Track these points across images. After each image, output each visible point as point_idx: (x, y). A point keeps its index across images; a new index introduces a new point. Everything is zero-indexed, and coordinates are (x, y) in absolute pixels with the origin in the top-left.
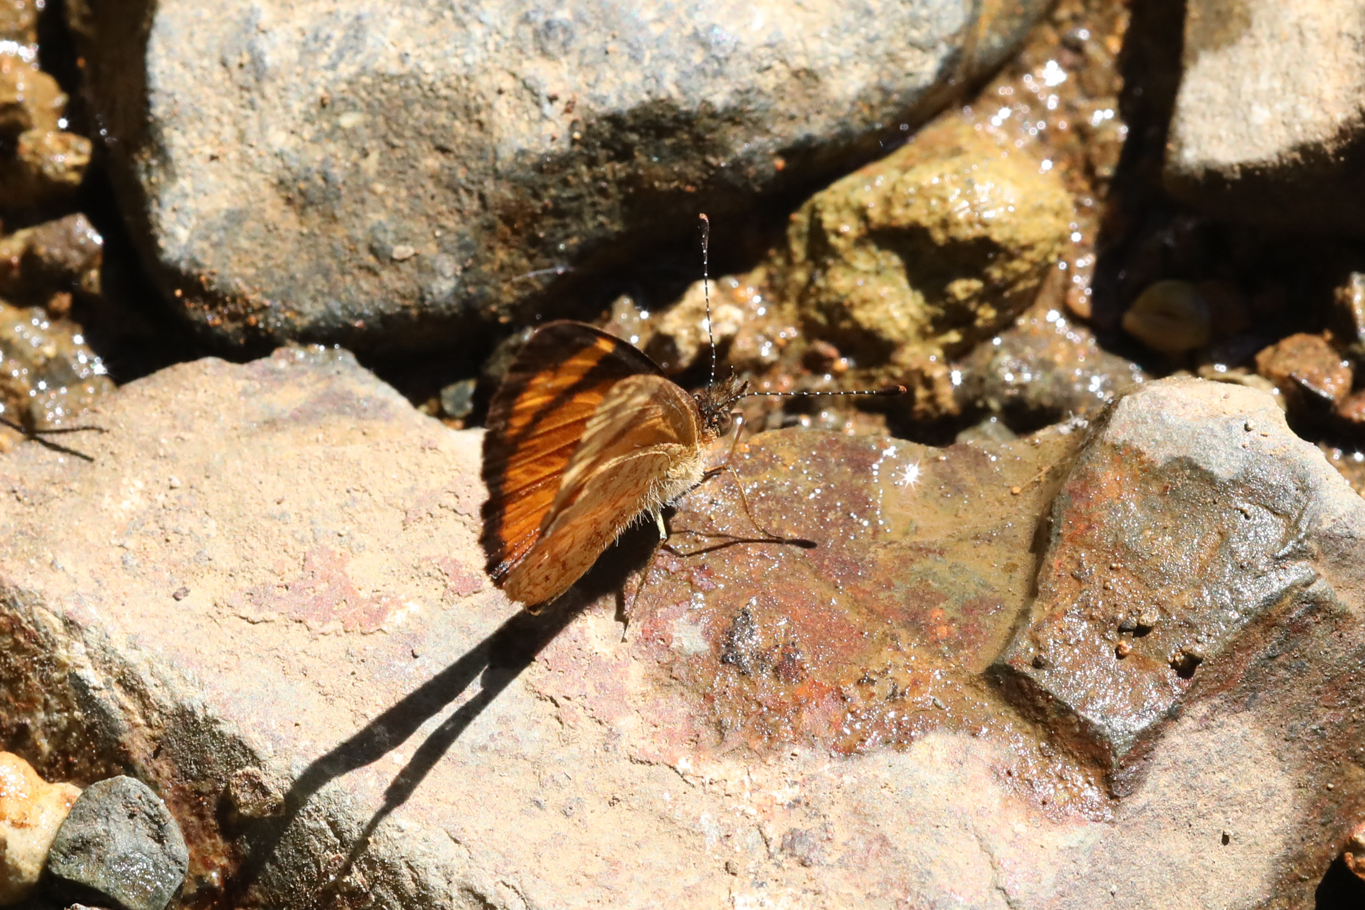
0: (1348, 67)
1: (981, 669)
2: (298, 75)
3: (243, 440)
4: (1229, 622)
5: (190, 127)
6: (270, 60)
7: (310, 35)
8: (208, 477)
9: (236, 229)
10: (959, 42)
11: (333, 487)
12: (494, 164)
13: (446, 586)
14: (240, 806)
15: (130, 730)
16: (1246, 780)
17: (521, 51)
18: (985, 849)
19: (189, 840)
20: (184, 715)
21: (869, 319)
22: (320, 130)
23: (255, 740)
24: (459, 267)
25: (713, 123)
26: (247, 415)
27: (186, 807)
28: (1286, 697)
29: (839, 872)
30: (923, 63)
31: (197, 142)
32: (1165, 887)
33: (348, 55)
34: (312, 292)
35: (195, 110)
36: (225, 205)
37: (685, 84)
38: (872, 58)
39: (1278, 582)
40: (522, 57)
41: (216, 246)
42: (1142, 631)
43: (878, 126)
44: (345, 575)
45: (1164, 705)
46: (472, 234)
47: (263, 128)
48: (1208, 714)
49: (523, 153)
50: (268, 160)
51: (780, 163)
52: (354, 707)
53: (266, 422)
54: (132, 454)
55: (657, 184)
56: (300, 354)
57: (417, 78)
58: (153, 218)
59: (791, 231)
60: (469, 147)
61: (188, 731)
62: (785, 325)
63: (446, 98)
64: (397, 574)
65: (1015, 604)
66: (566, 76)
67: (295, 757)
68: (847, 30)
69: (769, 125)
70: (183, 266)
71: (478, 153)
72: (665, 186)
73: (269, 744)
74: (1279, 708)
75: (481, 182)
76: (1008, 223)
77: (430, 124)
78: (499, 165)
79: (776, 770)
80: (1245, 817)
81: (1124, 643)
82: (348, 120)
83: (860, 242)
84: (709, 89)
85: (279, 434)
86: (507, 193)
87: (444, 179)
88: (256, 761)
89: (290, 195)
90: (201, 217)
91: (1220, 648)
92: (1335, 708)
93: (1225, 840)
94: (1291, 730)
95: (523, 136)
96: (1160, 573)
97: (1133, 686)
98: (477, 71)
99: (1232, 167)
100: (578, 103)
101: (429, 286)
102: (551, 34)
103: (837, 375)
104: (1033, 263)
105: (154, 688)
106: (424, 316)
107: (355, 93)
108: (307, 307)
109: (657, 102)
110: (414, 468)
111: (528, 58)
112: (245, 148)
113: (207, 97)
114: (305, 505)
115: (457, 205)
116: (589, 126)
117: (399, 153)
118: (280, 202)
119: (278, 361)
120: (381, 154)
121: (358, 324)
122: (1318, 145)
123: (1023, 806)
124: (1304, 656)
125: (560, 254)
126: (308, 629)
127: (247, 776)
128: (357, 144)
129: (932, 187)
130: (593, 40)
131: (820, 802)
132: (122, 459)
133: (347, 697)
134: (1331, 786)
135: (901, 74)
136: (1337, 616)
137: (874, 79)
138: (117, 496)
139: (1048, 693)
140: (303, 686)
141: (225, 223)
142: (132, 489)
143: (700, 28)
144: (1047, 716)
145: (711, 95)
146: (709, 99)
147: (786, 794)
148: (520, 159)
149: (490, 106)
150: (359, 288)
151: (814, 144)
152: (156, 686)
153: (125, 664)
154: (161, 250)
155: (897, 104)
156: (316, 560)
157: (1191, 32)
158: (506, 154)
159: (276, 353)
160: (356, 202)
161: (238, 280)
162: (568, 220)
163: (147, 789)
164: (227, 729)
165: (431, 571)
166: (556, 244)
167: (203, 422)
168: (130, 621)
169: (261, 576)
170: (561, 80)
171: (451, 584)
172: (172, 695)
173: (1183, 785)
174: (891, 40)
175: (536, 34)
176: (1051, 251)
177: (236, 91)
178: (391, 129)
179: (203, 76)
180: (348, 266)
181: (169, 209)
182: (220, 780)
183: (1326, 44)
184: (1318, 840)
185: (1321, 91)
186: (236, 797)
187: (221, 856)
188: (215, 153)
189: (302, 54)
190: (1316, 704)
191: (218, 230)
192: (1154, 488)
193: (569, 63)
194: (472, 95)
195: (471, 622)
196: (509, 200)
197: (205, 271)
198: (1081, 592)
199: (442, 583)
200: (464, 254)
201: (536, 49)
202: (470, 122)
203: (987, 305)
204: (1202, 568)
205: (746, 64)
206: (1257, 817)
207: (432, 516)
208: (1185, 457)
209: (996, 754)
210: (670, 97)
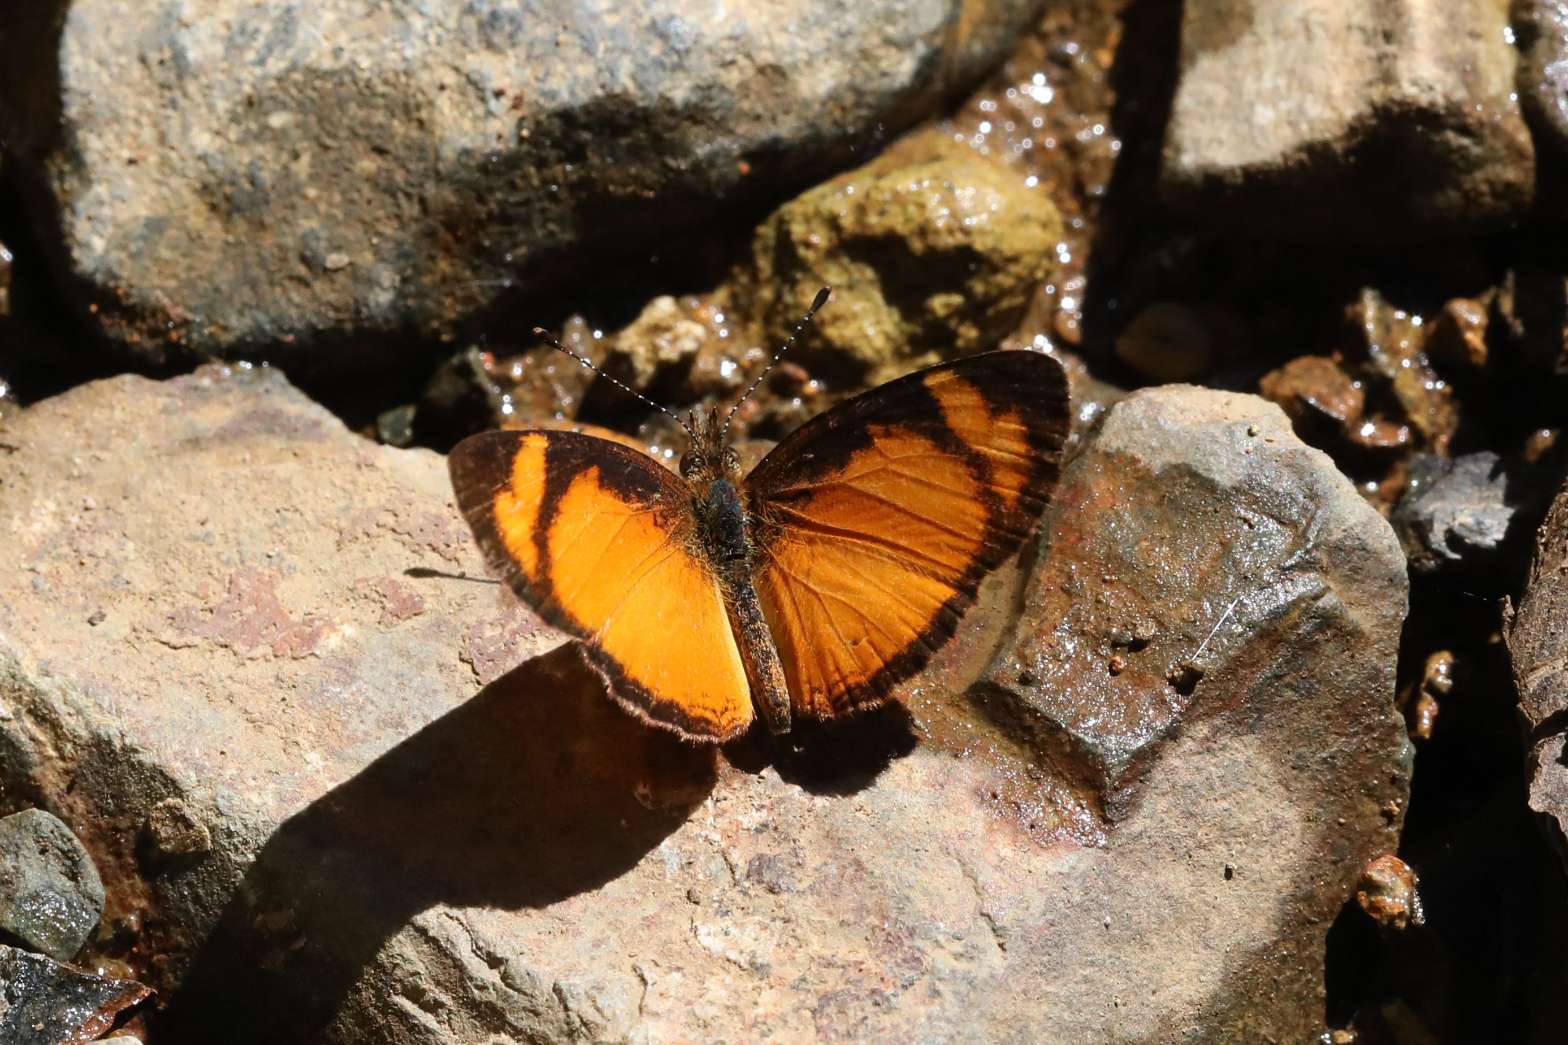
0: (1359, 63)
1: (963, 688)
2: (223, 71)
3: (165, 459)
4: (1231, 635)
5: (106, 130)
6: (193, 55)
7: (235, 27)
8: (125, 498)
9: (157, 238)
10: (938, 41)
11: (261, 507)
12: (435, 165)
13: (383, 608)
14: (161, 841)
15: (42, 764)
16: (1251, 809)
17: (465, 44)
18: (969, 874)
19: (105, 881)
20: (100, 745)
21: (841, 337)
22: (248, 131)
23: (177, 770)
24: (398, 278)
25: (671, 121)
26: (168, 433)
27: (102, 845)
28: (1294, 720)
29: (810, 900)
30: (899, 62)
31: (114, 145)
32: (1163, 923)
33: (277, 51)
34: (238, 306)
35: (112, 110)
36: (143, 212)
37: (642, 77)
38: (844, 55)
39: (1285, 594)
40: (465, 50)
41: (133, 256)
42: (1138, 645)
43: (851, 130)
44: (274, 597)
45: (1161, 725)
46: (410, 240)
47: (185, 128)
48: (1209, 735)
49: (466, 152)
50: (191, 162)
51: (744, 167)
52: (284, 735)
53: (189, 441)
54: (44, 475)
55: (611, 188)
56: (227, 371)
57: (352, 74)
58: (66, 228)
59: (757, 245)
60: (408, 147)
61: (104, 762)
62: (750, 346)
63: (383, 96)
64: (331, 596)
65: (1000, 622)
66: (513, 70)
67: (220, 787)
68: (817, 23)
69: (732, 125)
70: (99, 278)
71: (418, 154)
72: (620, 191)
73: (192, 774)
74: (1286, 733)
75: (421, 185)
76: (991, 232)
77: (366, 124)
78: (441, 166)
79: (741, 794)
80: (1249, 850)
81: (1118, 658)
82: (277, 120)
83: (831, 254)
84: (668, 84)
85: (203, 454)
86: (449, 195)
87: (382, 182)
88: (178, 792)
89: (215, 201)
90: (119, 226)
91: (1221, 663)
92: (1347, 735)
93: (1229, 874)
94: (1299, 757)
95: (466, 134)
96: (1158, 585)
97: (1128, 704)
98: (417, 65)
99: (1232, 170)
100: (526, 99)
101: (365, 298)
102: (497, 25)
103: (807, 399)
104: (1019, 278)
105: (68, 718)
106: (359, 331)
107: (286, 91)
108: (234, 321)
109: (612, 97)
110: (349, 487)
111: (473, 51)
112: (166, 151)
113: (126, 97)
114: (230, 525)
115: (395, 210)
116: (538, 123)
117: (333, 155)
118: (203, 208)
119: (204, 379)
120: (314, 156)
121: (290, 338)
122: (1326, 145)
123: (1008, 830)
124: (1313, 677)
125: (507, 266)
126: (235, 654)
127: (169, 808)
128: (288, 146)
129: (909, 193)
130: (542, 31)
131: (790, 825)
132: (33, 480)
133: (277, 723)
134: (1342, 820)
135: (875, 73)
136: (1349, 633)
137: (846, 78)
138: (27, 519)
139: (1036, 710)
140: (230, 713)
141: (145, 232)
142: (43, 511)
143: (659, 19)
144: (1034, 736)
145: (670, 89)
146: (669, 94)
147: (753, 819)
148: (463, 159)
149: (431, 103)
150: (290, 300)
151: (781, 147)
152: (70, 714)
153: (36, 692)
154: (74, 262)
155: (870, 106)
156: (243, 583)
157: (1188, 36)
158: (448, 153)
159: (200, 370)
160: (286, 207)
161: (159, 293)
162: (515, 228)
163: (60, 823)
164: (147, 758)
165: (368, 592)
166: (502, 254)
167: (120, 441)
168: (41, 647)
169: (184, 599)
170: (508, 74)
171: (390, 606)
172: (87, 725)
173: (1182, 812)
174: (865, 35)
175: (481, 25)
176: (1037, 267)
177: (156, 90)
178: (323, 128)
179: (121, 75)
180: (277, 277)
181: (83, 217)
182: (139, 815)
183: (1334, 38)
184: (1329, 879)
185: (1329, 88)
186: (157, 832)
187: (139, 897)
188: (133, 155)
189: (227, 49)
190: (1326, 729)
191: (135, 239)
192: (1150, 497)
193: (517, 57)
194: (411, 91)
195: (411, 645)
196: (452, 205)
197: (123, 284)
198: (1071, 606)
199: (379, 605)
200: (402, 263)
201: (480, 41)
202: (410, 120)
203: (968, 323)
204: (1203, 580)
205: (707, 58)
206: (1263, 851)
207: (368, 535)
208: (1184, 464)
209: (978, 777)
210: (626, 92)
